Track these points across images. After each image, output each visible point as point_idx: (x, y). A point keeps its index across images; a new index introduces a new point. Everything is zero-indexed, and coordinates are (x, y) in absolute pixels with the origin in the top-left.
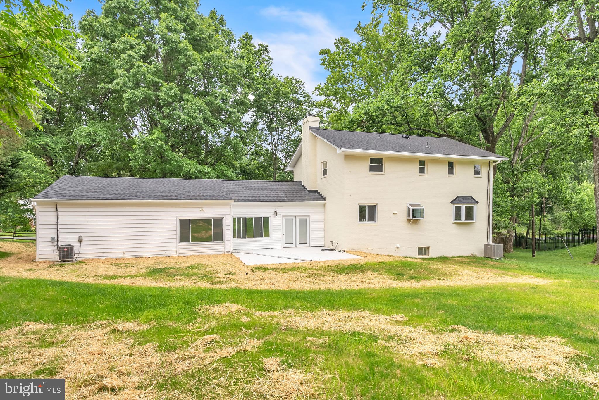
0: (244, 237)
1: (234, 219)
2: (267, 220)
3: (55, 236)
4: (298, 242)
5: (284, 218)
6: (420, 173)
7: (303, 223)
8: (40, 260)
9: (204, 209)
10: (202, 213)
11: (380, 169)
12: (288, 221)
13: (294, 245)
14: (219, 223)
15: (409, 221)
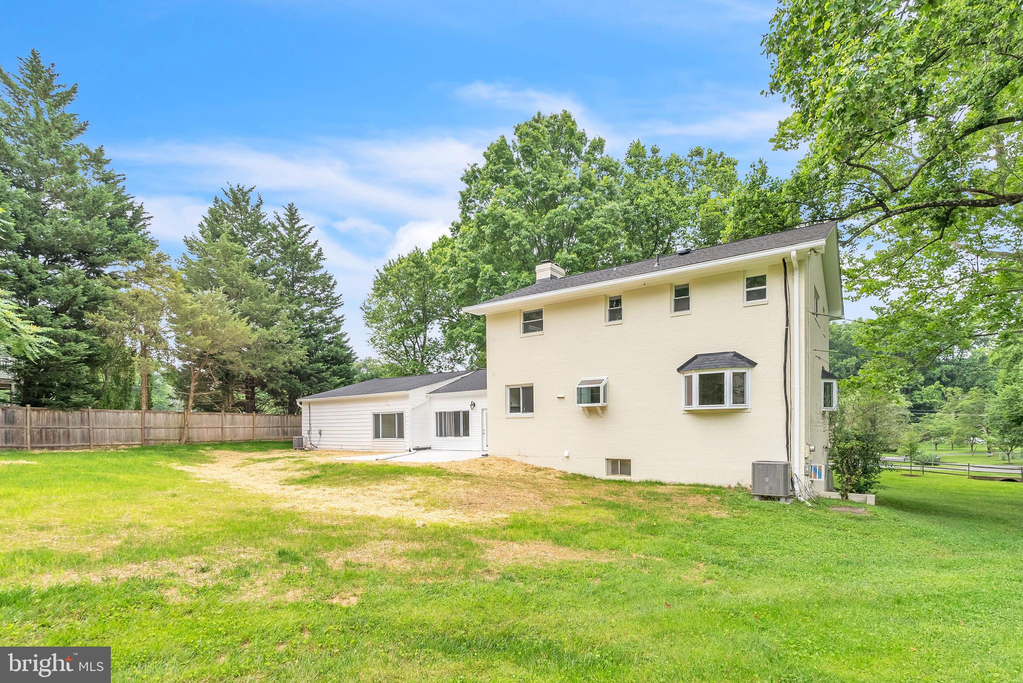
0: (445, 435)
1: (437, 413)
2: (466, 415)
3: (309, 429)
6: (610, 319)
9: (390, 403)
10: (388, 407)
11: (539, 326)
15: (584, 410)
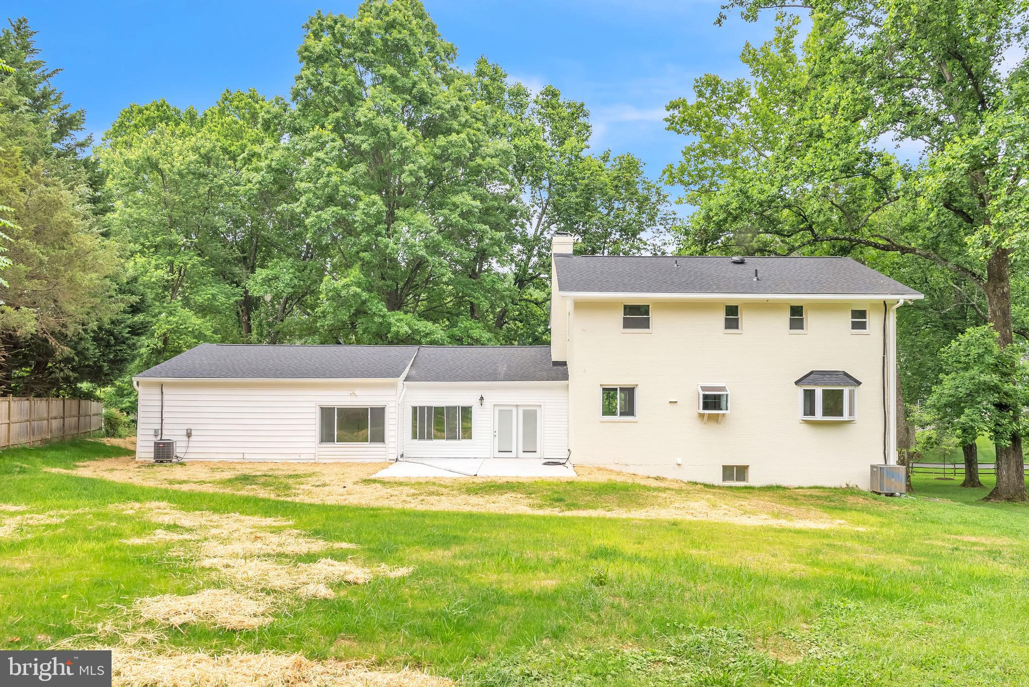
0: (429, 438)
1: (415, 409)
2: (466, 412)
3: (159, 427)
4: (521, 449)
5: (497, 409)
6: (726, 328)
7: (530, 417)
8: (140, 460)
9: (357, 392)
10: (353, 398)
11: (645, 324)
12: (504, 415)
13: (513, 454)
14: (379, 413)
15: (702, 416)
